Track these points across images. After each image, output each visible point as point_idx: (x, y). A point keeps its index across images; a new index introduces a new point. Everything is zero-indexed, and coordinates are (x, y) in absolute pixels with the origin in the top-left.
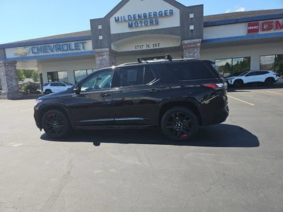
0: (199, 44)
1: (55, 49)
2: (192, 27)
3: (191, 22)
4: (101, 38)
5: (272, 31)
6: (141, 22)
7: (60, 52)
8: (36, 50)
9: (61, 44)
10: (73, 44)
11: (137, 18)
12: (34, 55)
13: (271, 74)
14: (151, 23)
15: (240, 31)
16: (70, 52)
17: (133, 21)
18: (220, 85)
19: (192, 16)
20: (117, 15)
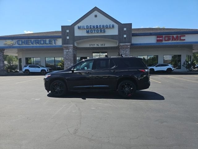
0: (129, 46)
1: (34, 43)
2: (125, 36)
3: (125, 33)
4: (68, 38)
5: (170, 42)
6: (95, 30)
7: (38, 45)
8: (21, 43)
9: (40, 40)
10: (47, 41)
11: (92, 28)
12: (18, 45)
13: (170, 66)
14: (101, 31)
15: (152, 40)
16: (45, 45)
17: (89, 29)
18: (146, 70)
19: (125, 29)
20: (79, 25)
